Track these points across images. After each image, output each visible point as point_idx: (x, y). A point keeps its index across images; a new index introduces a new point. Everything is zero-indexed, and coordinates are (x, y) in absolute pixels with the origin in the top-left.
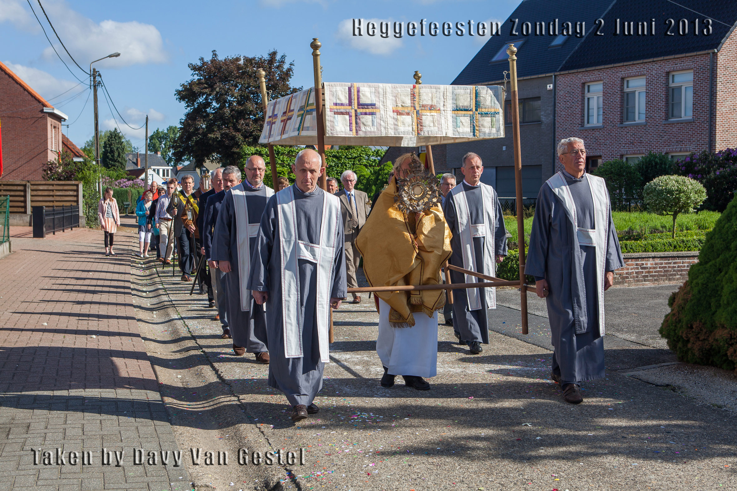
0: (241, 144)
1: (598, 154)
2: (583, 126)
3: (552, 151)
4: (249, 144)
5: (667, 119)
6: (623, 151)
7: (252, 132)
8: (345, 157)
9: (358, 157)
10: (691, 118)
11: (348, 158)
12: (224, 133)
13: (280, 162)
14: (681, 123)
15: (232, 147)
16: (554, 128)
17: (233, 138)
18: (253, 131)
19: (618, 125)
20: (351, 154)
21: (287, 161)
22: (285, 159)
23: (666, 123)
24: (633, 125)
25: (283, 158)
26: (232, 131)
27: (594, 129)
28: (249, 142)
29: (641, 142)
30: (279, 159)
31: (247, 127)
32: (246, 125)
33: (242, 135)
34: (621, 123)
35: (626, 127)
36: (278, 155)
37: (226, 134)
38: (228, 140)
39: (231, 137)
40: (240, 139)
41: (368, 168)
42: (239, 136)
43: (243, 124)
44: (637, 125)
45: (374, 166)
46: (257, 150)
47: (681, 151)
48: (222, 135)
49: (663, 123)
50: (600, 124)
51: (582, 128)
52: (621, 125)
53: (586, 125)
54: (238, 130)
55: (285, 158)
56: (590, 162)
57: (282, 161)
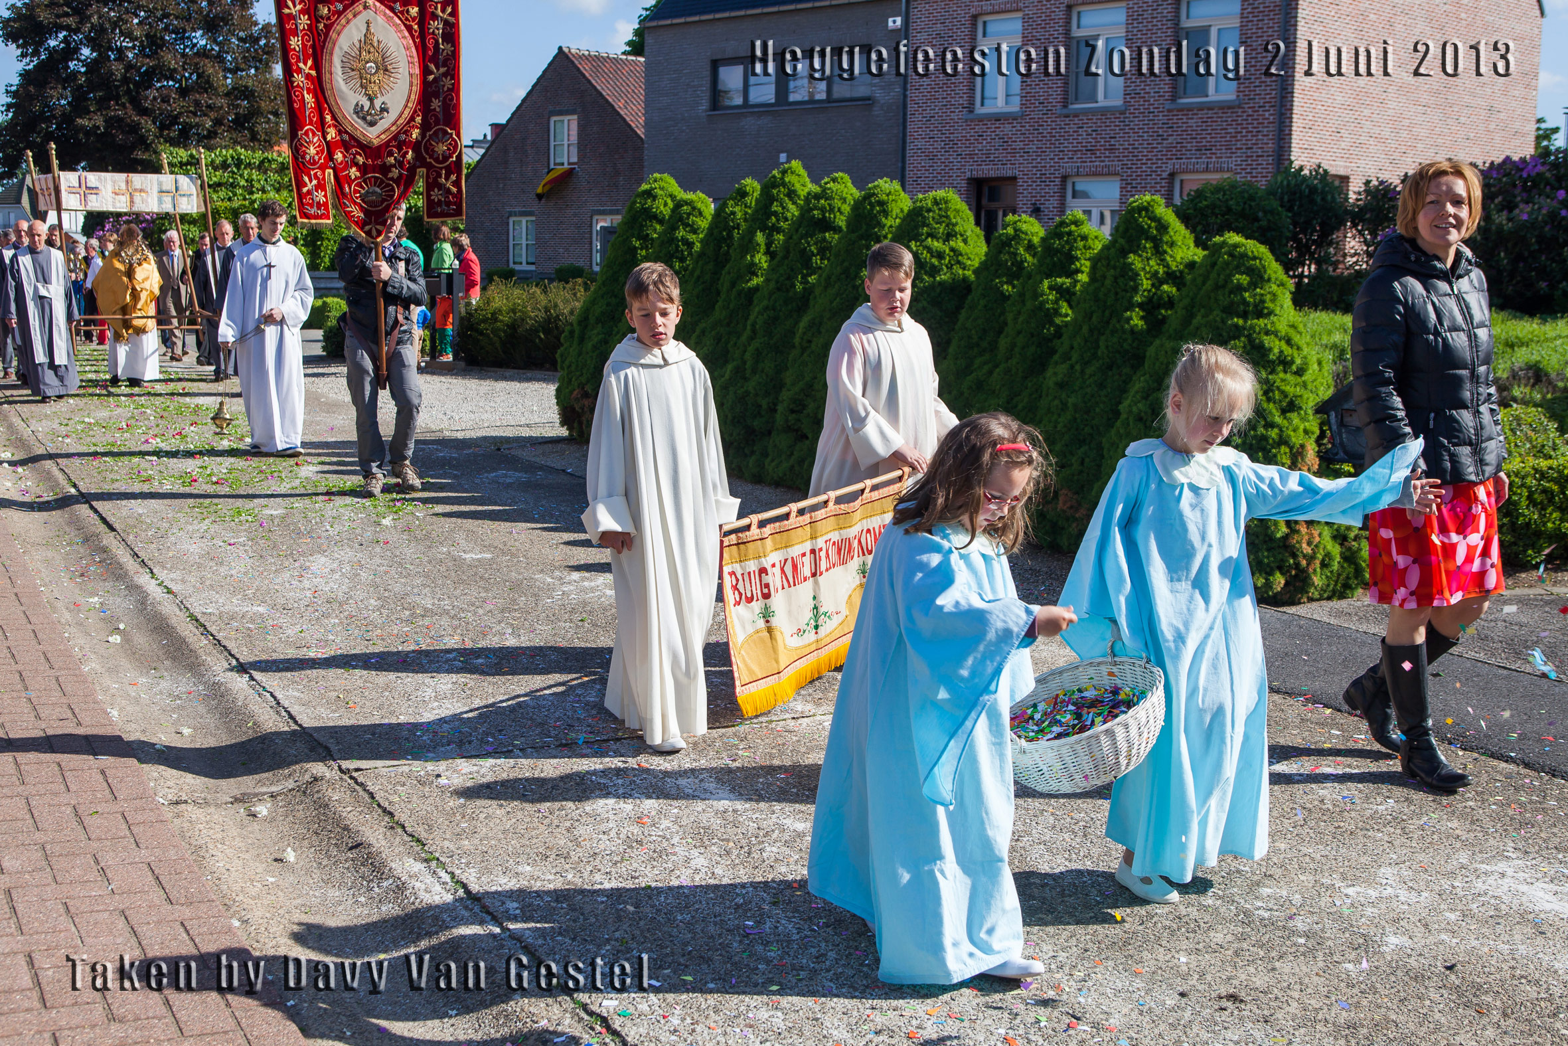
1: (1010, 174)
2: (971, 112)
3: (900, 165)
4: (174, 143)
5: (1174, 98)
6: (1068, 167)
7: (177, 117)
10: (1233, 97)
12: (111, 118)
13: (243, 183)
14: (1210, 107)
15: (133, 148)
16: (905, 114)
17: (135, 128)
18: (180, 114)
19: (1058, 109)
22: (254, 177)
23: (1172, 106)
24: (1093, 111)
25: (250, 175)
26: (130, 111)
27: (998, 118)
28: (172, 139)
29: (1112, 149)
30: (242, 176)
31: (164, 106)
32: (163, 101)
33: (154, 123)
34: (1065, 107)
35: (1076, 116)
36: (238, 167)
37: (119, 120)
38: (123, 132)
39: (128, 125)
40: (150, 130)
42: (148, 126)
43: (155, 98)
44: (1104, 111)
46: (192, 156)
47: (1207, 170)
48: (109, 121)
49: (1167, 107)
50: (1015, 107)
51: (971, 116)
52: (1065, 111)
53: (980, 110)
54: (144, 112)
55: (255, 175)
56: (986, 190)
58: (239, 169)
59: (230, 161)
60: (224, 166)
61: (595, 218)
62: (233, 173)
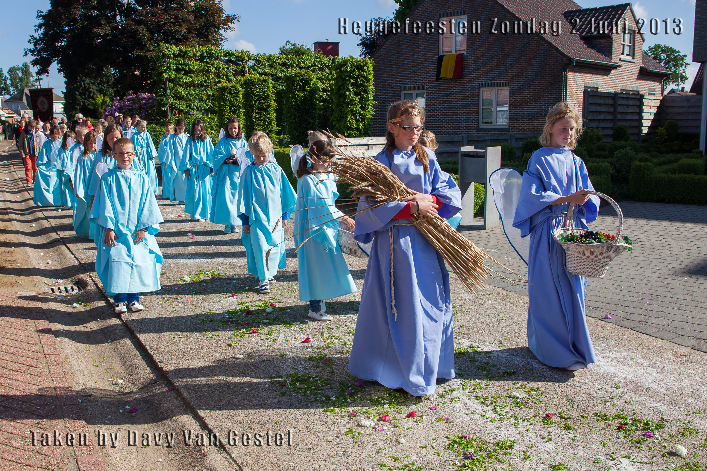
0: (146, 44)
8: (297, 65)
9: (312, 66)
11: (300, 68)
13: (213, 70)
20: (304, 63)
21: (224, 69)
22: (220, 66)
25: (218, 65)
30: (212, 65)
41: (323, 83)
45: (330, 80)
46: (180, 50)
57: (216, 69)
58: (210, 60)
59: (205, 55)
60: (201, 59)
61: (482, 89)
62: (207, 63)
